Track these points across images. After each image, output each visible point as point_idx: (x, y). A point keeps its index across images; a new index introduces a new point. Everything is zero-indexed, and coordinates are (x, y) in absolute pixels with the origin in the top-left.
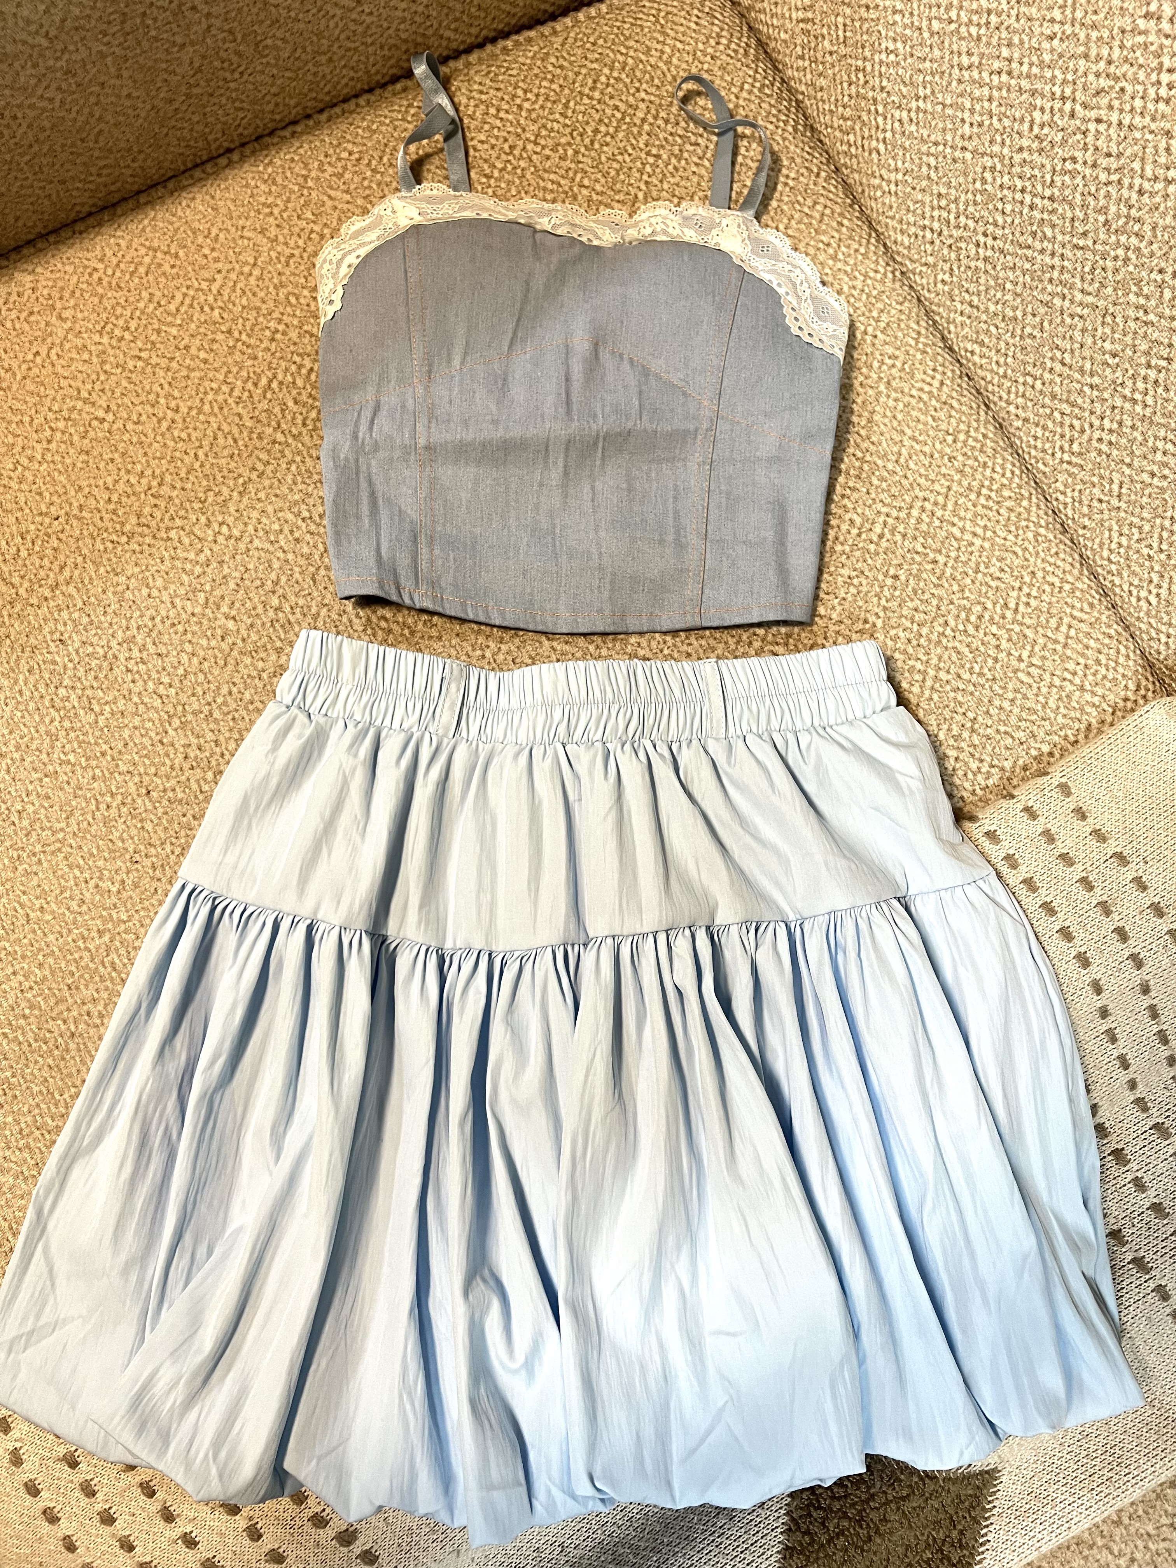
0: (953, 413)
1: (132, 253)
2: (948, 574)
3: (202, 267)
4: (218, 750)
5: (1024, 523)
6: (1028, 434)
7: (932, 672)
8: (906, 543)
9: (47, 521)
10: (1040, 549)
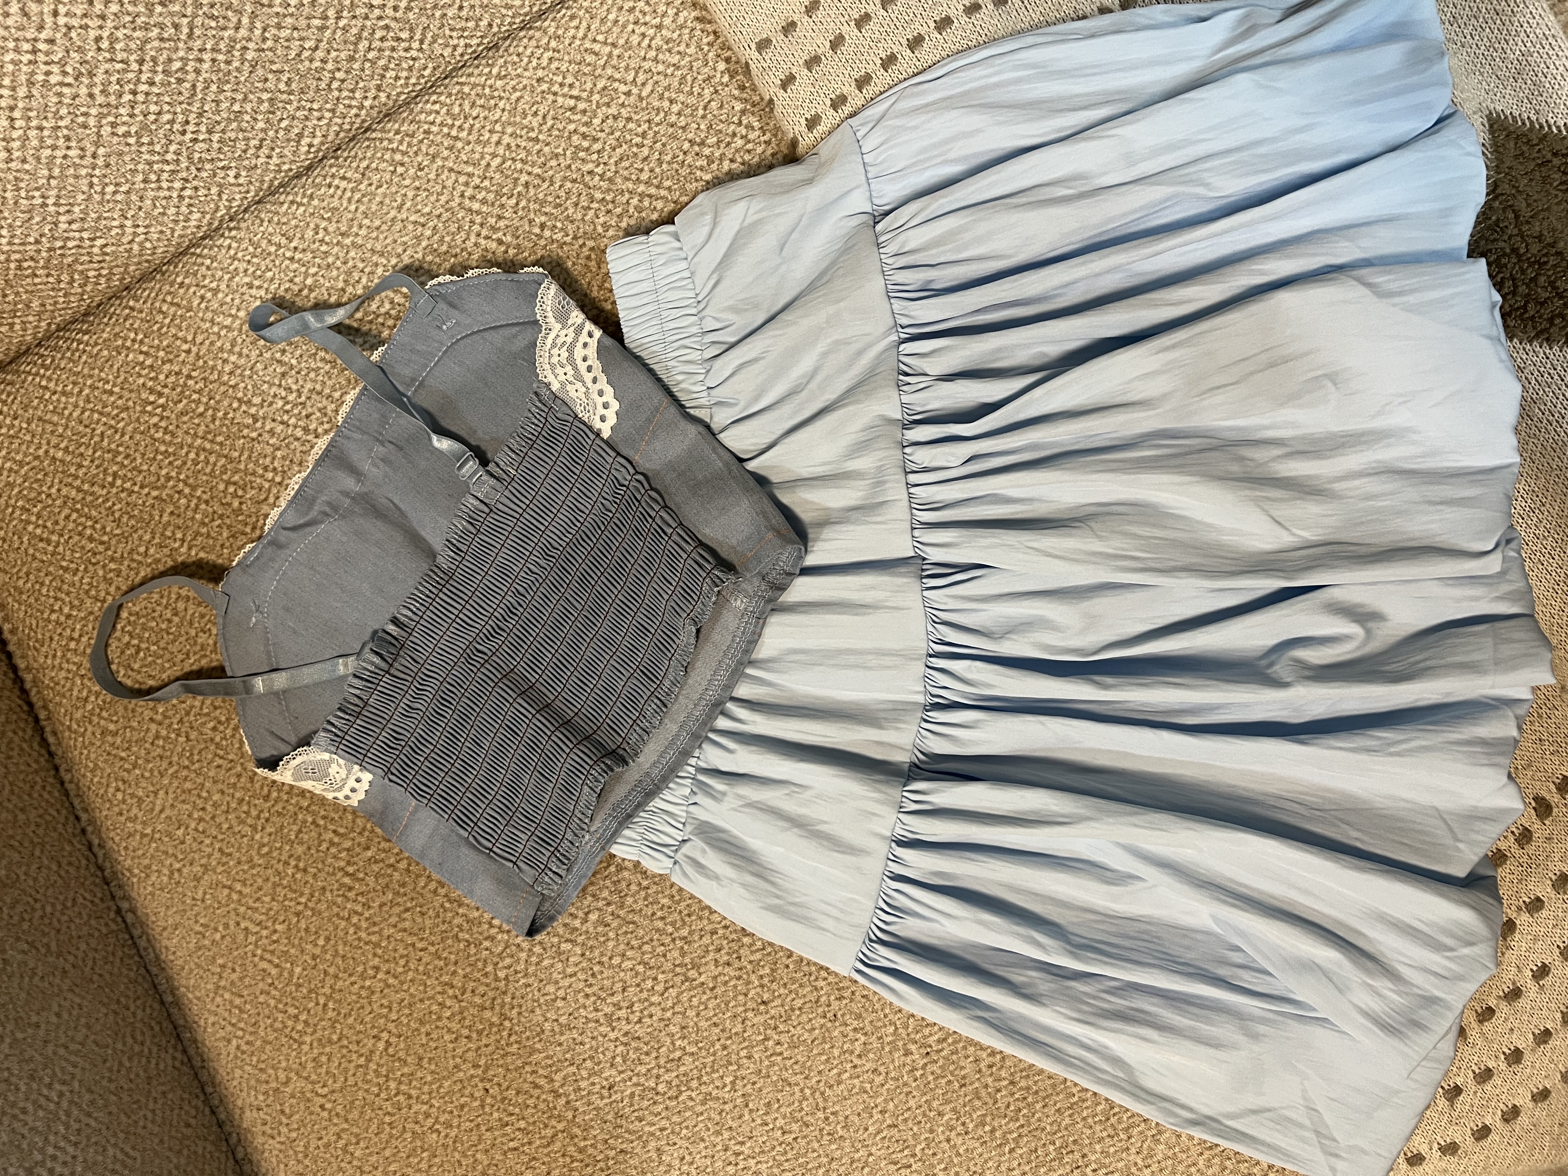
0: (374, 165)
1: (220, 1010)
2: (539, 171)
3: (234, 941)
4: (720, 932)
5: (487, 91)
6: (394, 87)
7: (642, 188)
8: (507, 215)
9: (489, 1100)
10: (513, 73)
